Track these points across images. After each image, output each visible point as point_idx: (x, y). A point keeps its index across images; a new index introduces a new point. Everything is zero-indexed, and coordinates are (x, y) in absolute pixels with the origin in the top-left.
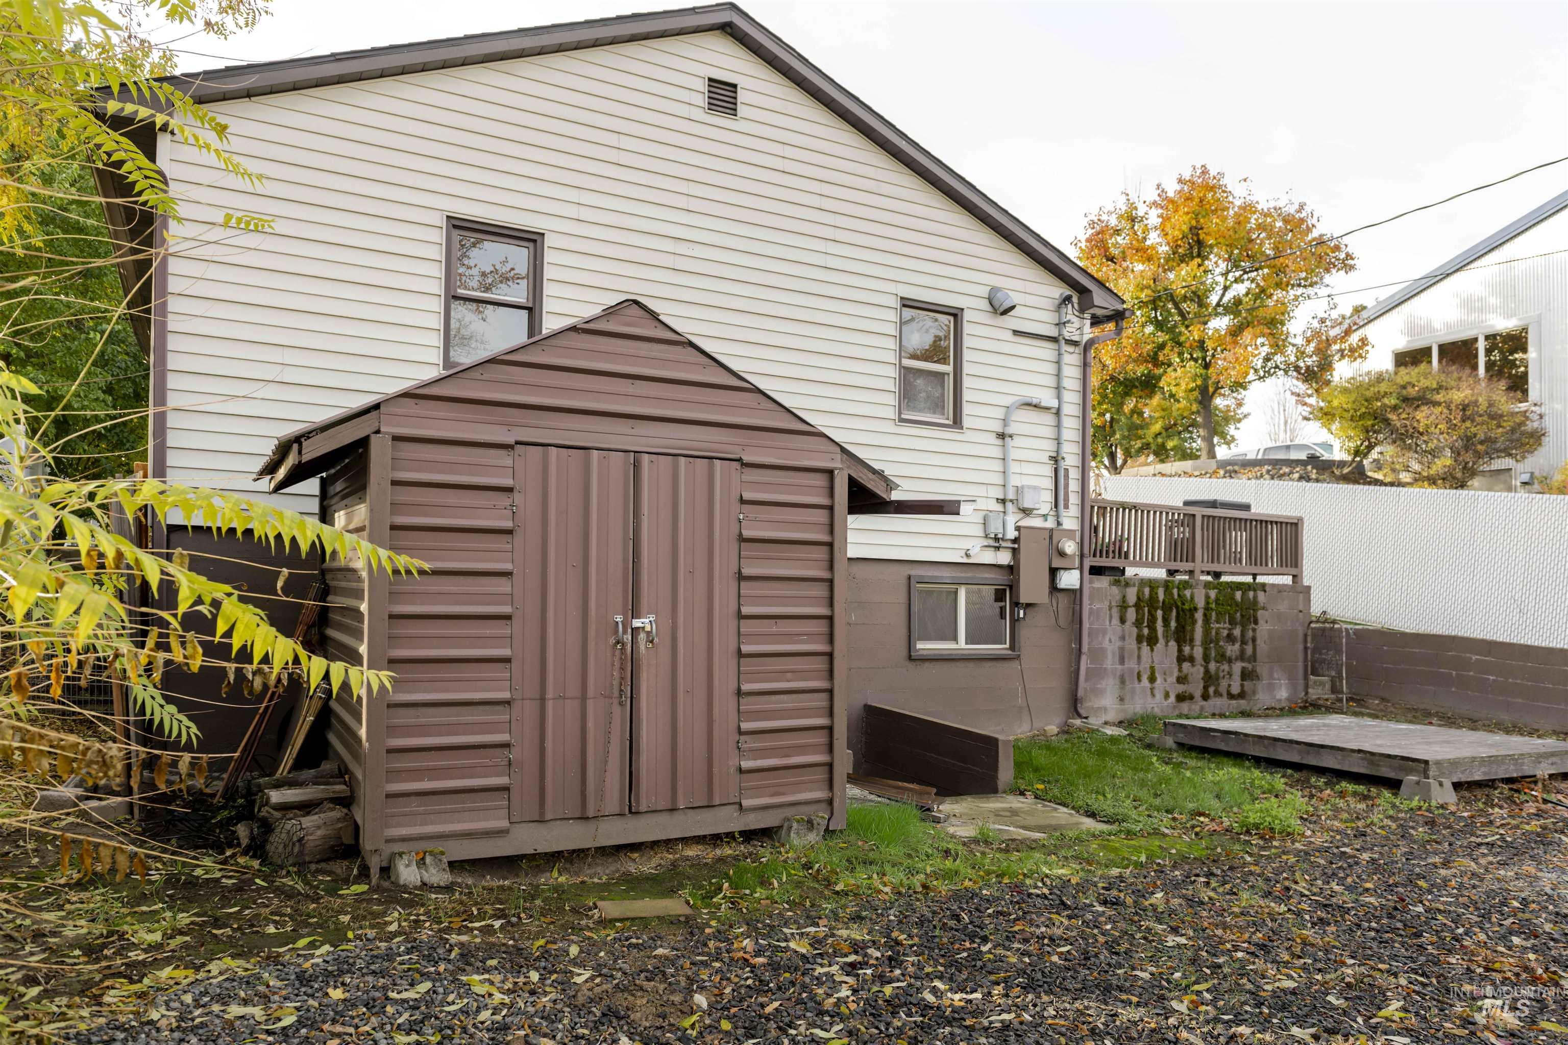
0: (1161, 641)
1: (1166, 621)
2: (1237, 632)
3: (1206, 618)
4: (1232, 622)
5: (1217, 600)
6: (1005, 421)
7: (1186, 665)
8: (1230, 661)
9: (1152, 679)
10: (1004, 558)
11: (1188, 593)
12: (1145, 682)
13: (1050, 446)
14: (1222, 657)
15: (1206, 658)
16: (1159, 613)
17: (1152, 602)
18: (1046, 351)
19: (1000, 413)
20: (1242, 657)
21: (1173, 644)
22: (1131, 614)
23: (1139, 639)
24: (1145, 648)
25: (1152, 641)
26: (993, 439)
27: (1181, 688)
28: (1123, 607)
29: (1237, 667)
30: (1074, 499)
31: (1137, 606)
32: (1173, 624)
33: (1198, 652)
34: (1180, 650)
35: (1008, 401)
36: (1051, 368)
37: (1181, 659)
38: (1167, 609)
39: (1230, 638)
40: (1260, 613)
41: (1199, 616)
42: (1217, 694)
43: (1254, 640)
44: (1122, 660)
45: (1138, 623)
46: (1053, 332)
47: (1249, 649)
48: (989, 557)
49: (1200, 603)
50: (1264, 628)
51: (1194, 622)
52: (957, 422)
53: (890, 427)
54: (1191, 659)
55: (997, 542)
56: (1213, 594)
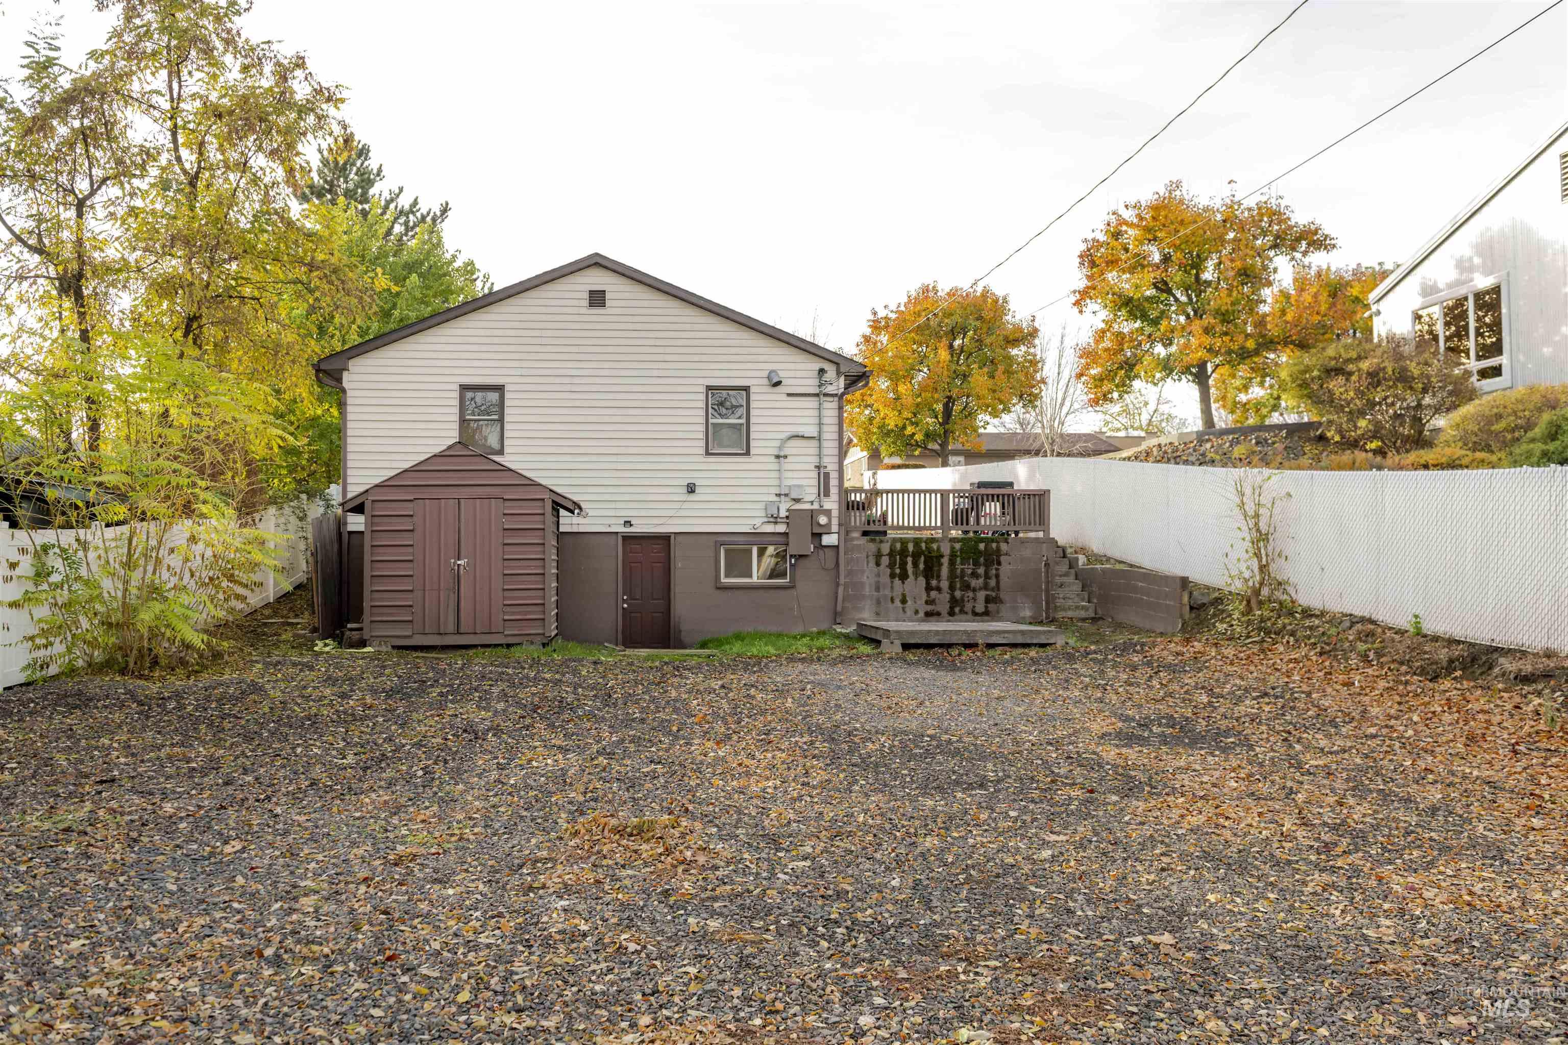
0: (911, 577)
1: (915, 565)
2: (981, 571)
3: (952, 563)
4: (976, 564)
5: (961, 550)
6: (780, 448)
7: (933, 594)
8: (974, 590)
9: (904, 601)
10: (781, 528)
11: (935, 546)
12: (898, 603)
13: (815, 460)
14: (966, 587)
15: (952, 588)
16: (910, 560)
17: (904, 552)
18: (812, 403)
19: (777, 443)
20: (986, 587)
21: (922, 581)
22: (885, 560)
23: (892, 576)
24: (897, 581)
25: (904, 577)
26: (773, 459)
27: (929, 608)
28: (878, 556)
29: (981, 595)
30: (834, 491)
31: (891, 554)
32: (922, 566)
33: (945, 584)
34: (928, 583)
35: (783, 436)
36: (816, 413)
37: (929, 588)
38: (916, 556)
39: (974, 575)
40: (1002, 558)
41: (945, 561)
42: (962, 611)
43: (997, 576)
44: (878, 589)
45: (891, 566)
46: (817, 391)
47: (993, 583)
48: (769, 528)
49: (946, 550)
50: (1007, 568)
51: (941, 565)
52: (748, 453)
53: (702, 459)
54: (939, 589)
55: (775, 520)
56: (958, 546)
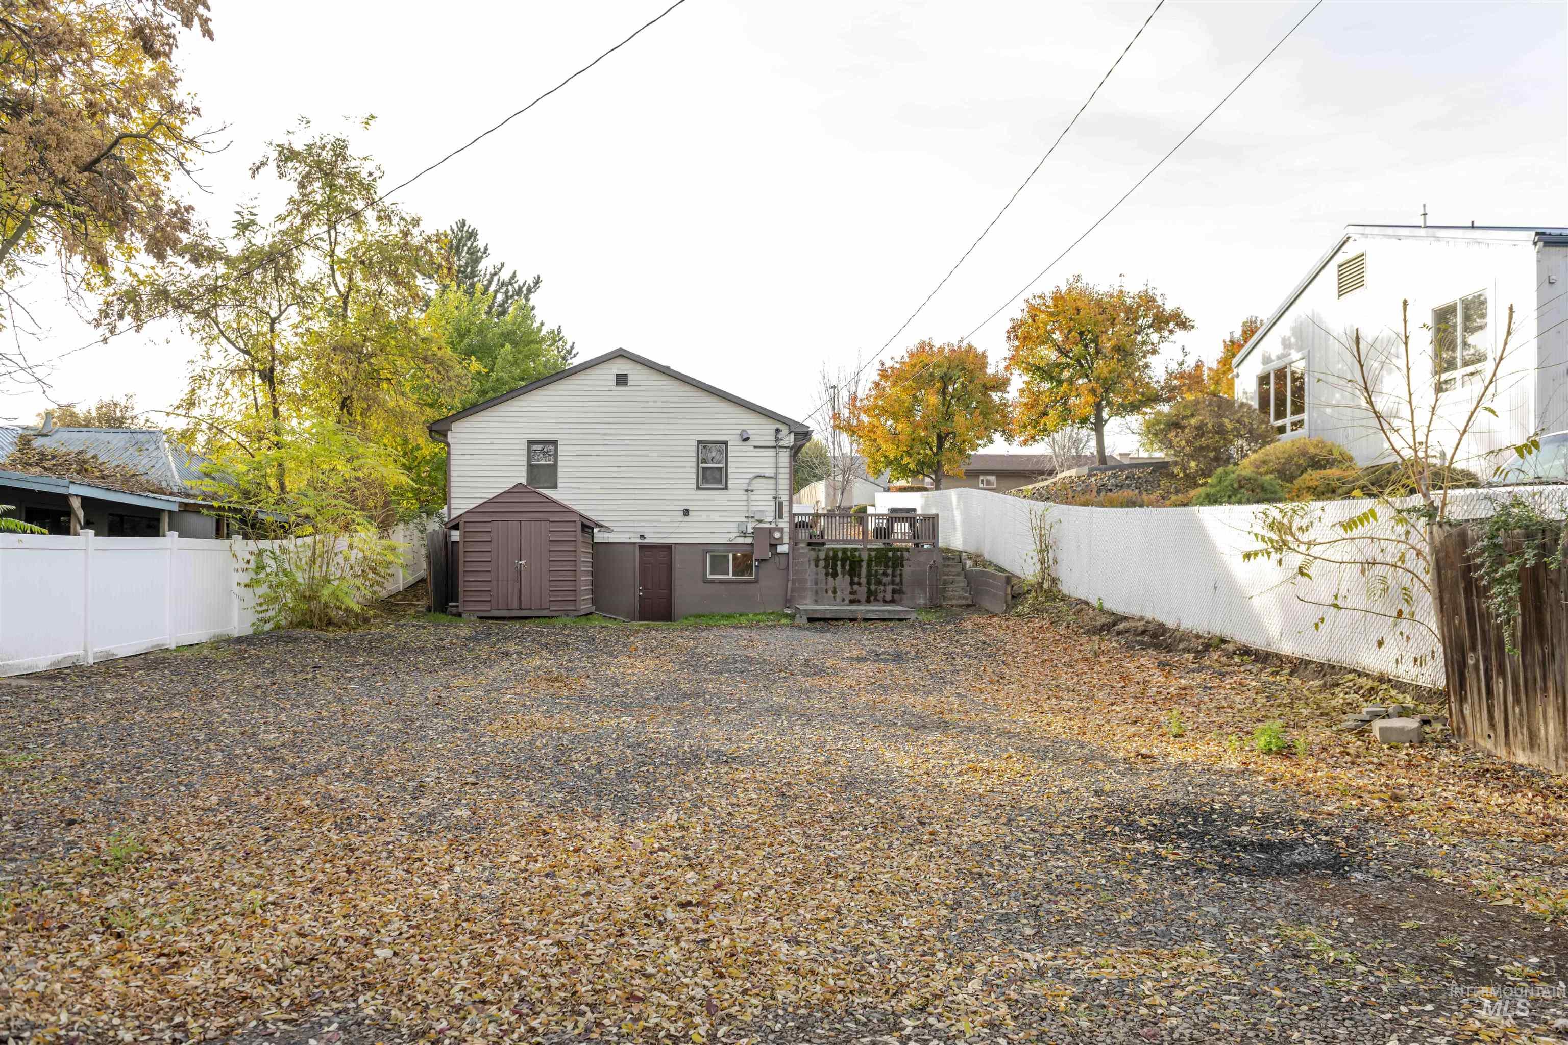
0: (840, 576)
1: (843, 566)
2: (890, 571)
3: (869, 565)
4: (886, 566)
5: (876, 556)
6: (749, 484)
7: (856, 587)
8: (885, 585)
9: (835, 592)
10: (749, 541)
11: (857, 553)
12: (830, 593)
13: (773, 492)
14: (879, 583)
15: (869, 583)
16: (839, 563)
17: (835, 558)
18: (771, 452)
19: (747, 481)
20: (893, 583)
21: (847, 577)
22: (822, 564)
23: (827, 574)
24: (830, 578)
25: (835, 575)
26: (743, 492)
27: (852, 597)
28: (817, 561)
29: (890, 588)
30: (786, 514)
31: (826, 559)
32: (847, 568)
33: (864, 580)
34: (852, 580)
35: (751, 476)
36: (774, 460)
37: (852, 583)
38: (844, 561)
39: (885, 574)
40: (905, 563)
41: (864, 564)
42: (876, 600)
43: (901, 575)
44: (816, 584)
45: (826, 567)
46: (774, 444)
47: (897, 579)
48: (741, 541)
49: (865, 556)
50: (907, 570)
51: (861, 567)
52: (726, 488)
53: (693, 492)
54: (859, 584)
55: (744, 534)
56: (873, 554)
